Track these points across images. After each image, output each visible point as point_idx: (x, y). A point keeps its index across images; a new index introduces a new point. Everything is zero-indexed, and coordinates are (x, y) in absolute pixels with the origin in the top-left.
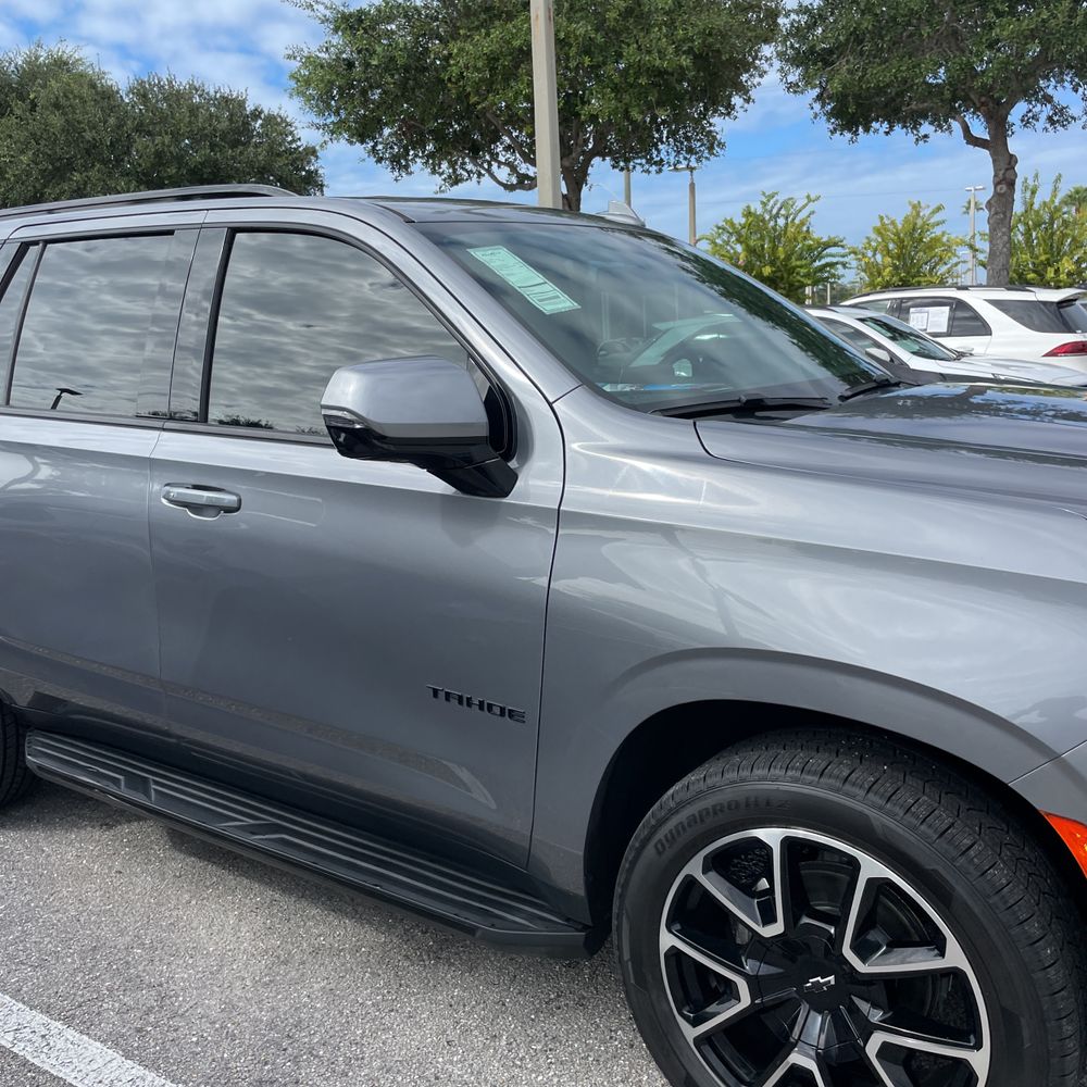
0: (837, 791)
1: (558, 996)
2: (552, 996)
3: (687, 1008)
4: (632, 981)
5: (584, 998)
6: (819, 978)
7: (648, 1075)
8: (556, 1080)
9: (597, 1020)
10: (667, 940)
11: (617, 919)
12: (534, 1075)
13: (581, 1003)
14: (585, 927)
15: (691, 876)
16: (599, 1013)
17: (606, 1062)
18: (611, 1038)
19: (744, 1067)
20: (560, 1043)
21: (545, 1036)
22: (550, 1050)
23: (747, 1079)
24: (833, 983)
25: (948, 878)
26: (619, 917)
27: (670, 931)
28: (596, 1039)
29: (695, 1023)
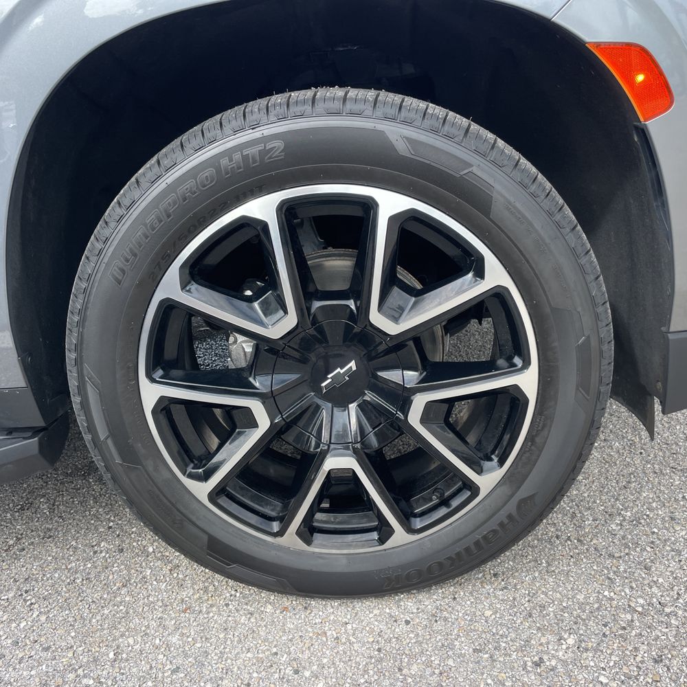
0: (338, 113)
1: (18, 539)
2: (11, 542)
3: (192, 465)
4: (118, 460)
5: (50, 530)
6: (339, 370)
7: (150, 568)
8: (43, 618)
9: (74, 543)
10: (151, 393)
11: (79, 393)
12: (14, 625)
13: (48, 536)
14: (35, 431)
15: (168, 299)
16: (73, 537)
17: (98, 575)
18: (95, 552)
19: (268, 503)
20: (36, 580)
21: (15, 581)
22: (26, 592)
23: (273, 514)
24: (354, 368)
25: (485, 177)
26: (82, 390)
27: (153, 381)
28: (78, 560)
29: (206, 477)
